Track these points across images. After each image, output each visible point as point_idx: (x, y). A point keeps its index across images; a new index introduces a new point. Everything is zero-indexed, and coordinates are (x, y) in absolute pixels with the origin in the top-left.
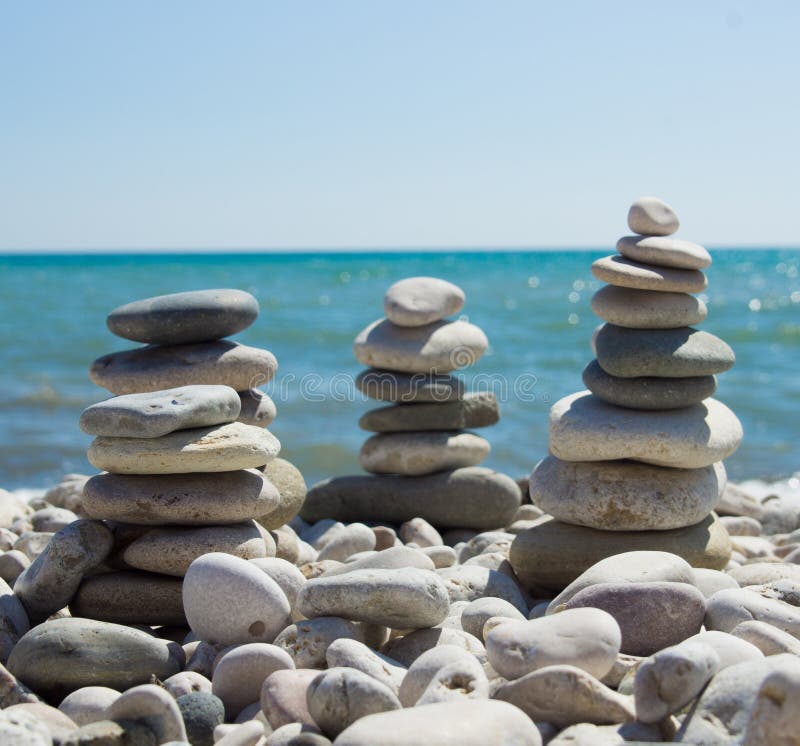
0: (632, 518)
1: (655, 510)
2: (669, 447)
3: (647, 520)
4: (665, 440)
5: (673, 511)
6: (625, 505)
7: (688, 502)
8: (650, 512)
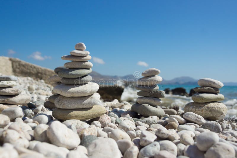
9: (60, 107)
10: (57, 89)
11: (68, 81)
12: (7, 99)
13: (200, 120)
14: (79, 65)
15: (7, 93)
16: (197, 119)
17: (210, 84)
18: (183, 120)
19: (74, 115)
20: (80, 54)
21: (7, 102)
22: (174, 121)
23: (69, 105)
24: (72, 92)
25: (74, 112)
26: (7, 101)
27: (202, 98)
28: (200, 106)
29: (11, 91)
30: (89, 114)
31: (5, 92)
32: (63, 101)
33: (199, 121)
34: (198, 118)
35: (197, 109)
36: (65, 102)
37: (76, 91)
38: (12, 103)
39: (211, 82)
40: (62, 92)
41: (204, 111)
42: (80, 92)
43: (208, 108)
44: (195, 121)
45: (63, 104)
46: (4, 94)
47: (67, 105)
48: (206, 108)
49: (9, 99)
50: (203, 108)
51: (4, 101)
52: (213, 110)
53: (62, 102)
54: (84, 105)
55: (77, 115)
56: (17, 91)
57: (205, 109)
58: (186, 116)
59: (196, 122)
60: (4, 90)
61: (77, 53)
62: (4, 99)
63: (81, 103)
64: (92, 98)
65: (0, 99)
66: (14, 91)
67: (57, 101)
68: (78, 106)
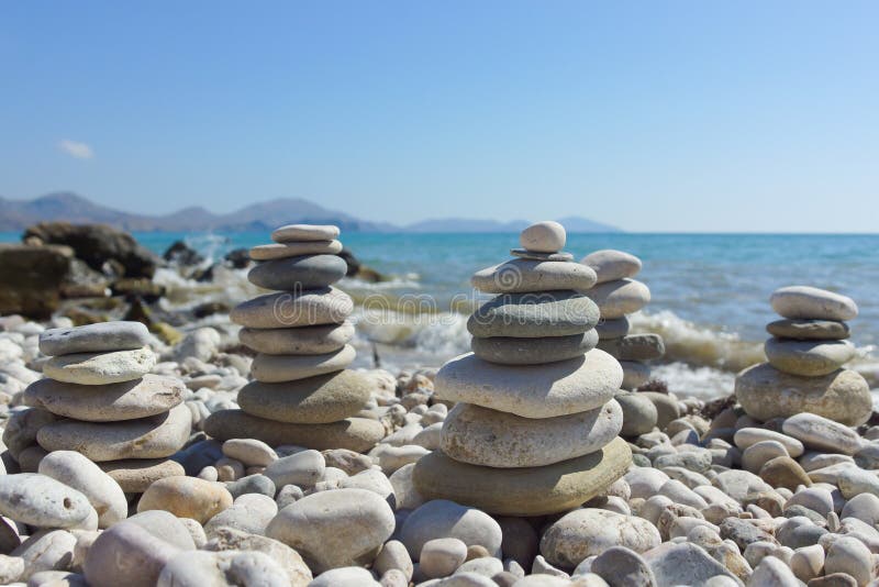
0: (467, 454)
1: (482, 450)
2: (491, 398)
3: (477, 457)
4: (488, 393)
5: (499, 453)
6: (462, 443)
7: (518, 448)
8: (478, 451)
9: (508, 464)
12: (140, 439)
13: (852, 440)
15: (143, 409)
16: (843, 437)
17: (831, 311)
18: (799, 444)
19: (572, 488)
21: (139, 451)
22: (782, 453)
23: (547, 454)
25: (564, 477)
26: (139, 447)
27: (823, 360)
28: (815, 389)
29: (154, 397)
30: (609, 477)
31: (135, 408)
32: (515, 436)
33: (850, 445)
34: (845, 434)
35: (807, 400)
36: (531, 442)
38: (159, 454)
39: (831, 301)
40: (523, 402)
41: (830, 403)
43: (840, 392)
44: (838, 446)
45: (523, 452)
46: (127, 416)
48: (834, 393)
49: (146, 436)
50: (826, 395)
51: (129, 449)
52: (854, 398)
53: (514, 440)
54: (592, 443)
56: (177, 395)
57: (833, 397)
58: (802, 430)
59: (843, 448)
60: (127, 398)
62: (128, 443)
63: (584, 437)
64: (609, 412)
65: (114, 446)
66: (165, 394)
67: (481, 436)
68: (574, 450)
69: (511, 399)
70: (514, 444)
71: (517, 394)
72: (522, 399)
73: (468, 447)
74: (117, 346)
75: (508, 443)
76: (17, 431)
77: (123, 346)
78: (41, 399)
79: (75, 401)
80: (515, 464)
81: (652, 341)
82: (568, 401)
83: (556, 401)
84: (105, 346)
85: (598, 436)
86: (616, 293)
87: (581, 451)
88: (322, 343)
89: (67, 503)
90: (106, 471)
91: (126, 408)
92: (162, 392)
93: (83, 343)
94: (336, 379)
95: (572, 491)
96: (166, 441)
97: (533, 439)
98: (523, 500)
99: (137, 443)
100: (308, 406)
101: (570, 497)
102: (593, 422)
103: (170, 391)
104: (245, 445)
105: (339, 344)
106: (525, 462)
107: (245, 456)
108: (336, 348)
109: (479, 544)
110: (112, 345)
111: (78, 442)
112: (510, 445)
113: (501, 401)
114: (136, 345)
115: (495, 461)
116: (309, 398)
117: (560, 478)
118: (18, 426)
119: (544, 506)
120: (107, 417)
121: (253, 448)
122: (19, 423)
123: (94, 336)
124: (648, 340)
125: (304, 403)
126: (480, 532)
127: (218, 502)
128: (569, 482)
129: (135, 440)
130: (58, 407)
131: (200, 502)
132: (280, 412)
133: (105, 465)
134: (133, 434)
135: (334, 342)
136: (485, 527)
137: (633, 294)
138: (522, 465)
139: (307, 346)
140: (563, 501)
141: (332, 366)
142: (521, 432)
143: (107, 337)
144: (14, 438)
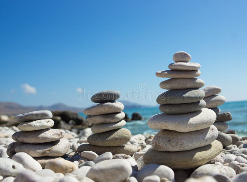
0: (161, 147)
1: (166, 145)
2: (168, 126)
3: (164, 148)
4: (166, 123)
5: (172, 146)
6: (159, 143)
7: (179, 143)
8: (164, 146)
9: (176, 150)
10: (166, 122)
11: (181, 109)
12: (48, 149)
14: (192, 83)
15: (49, 139)
19: (200, 157)
20: (193, 67)
21: (48, 154)
23: (190, 145)
24: (196, 124)
25: (197, 153)
26: (48, 152)
29: (53, 135)
30: (214, 154)
31: (46, 138)
32: (178, 139)
36: (184, 141)
37: (199, 122)
38: (56, 155)
40: (179, 126)
42: (206, 123)
45: (181, 145)
47: (187, 144)
49: (50, 148)
51: (44, 153)
53: (178, 141)
54: (207, 141)
55: (204, 157)
56: (61, 134)
60: (43, 135)
61: (189, 67)
62: (44, 150)
63: (204, 139)
64: (212, 130)
65: (39, 151)
66: (57, 134)
67: (165, 140)
68: (200, 144)
69: (175, 125)
70: (177, 142)
71: (177, 123)
72: (179, 124)
73: (161, 144)
74: (40, 118)
75: (175, 142)
76: (10, 149)
77: (42, 118)
78: (16, 137)
79: (26, 136)
80: (178, 150)
81: (228, 115)
82: (196, 125)
83: (192, 125)
84: (37, 118)
85: (209, 138)
86: (213, 99)
87: (203, 144)
88: (113, 119)
89: (14, 167)
90: (37, 160)
91: (43, 138)
92: (56, 133)
93: (29, 117)
94: (119, 131)
95: (200, 158)
96: (58, 150)
97: (184, 140)
98: (182, 163)
99: (48, 151)
100: (110, 140)
101: (200, 161)
102: (207, 133)
103: (59, 133)
104: (88, 153)
105: (119, 119)
106: (182, 149)
107: (88, 157)
108: (119, 120)
109: (165, 177)
110: (39, 117)
111: (27, 150)
112: (176, 142)
113: (171, 126)
114: (47, 118)
115: (171, 149)
116: (110, 137)
117: (195, 154)
118: (11, 147)
119: (191, 164)
120: (36, 141)
121: (91, 154)
122: (11, 146)
123: (32, 115)
124: (226, 114)
125: (108, 139)
126: (165, 173)
127: (72, 168)
128: (199, 155)
129: (47, 149)
130: (21, 139)
131: (65, 168)
132: (101, 143)
133: (36, 158)
134: (46, 147)
135: (117, 118)
136: (167, 171)
137: (219, 99)
138: (181, 150)
139: (108, 120)
140: (198, 162)
141: (118, 126)
142: (180, 137)
143: (37, 115)
144: (10, 151)
